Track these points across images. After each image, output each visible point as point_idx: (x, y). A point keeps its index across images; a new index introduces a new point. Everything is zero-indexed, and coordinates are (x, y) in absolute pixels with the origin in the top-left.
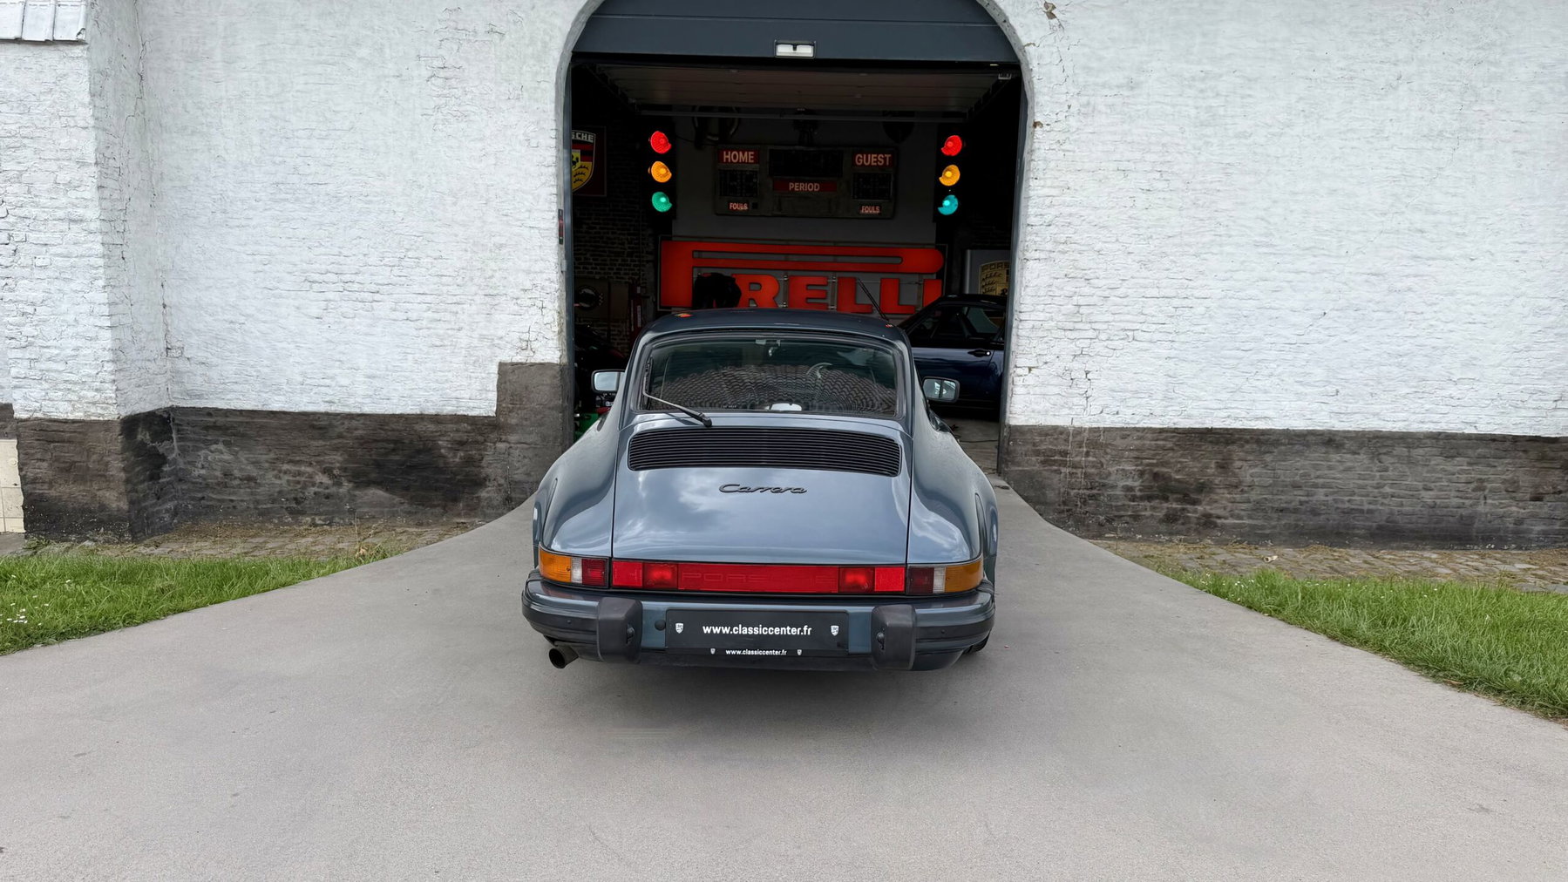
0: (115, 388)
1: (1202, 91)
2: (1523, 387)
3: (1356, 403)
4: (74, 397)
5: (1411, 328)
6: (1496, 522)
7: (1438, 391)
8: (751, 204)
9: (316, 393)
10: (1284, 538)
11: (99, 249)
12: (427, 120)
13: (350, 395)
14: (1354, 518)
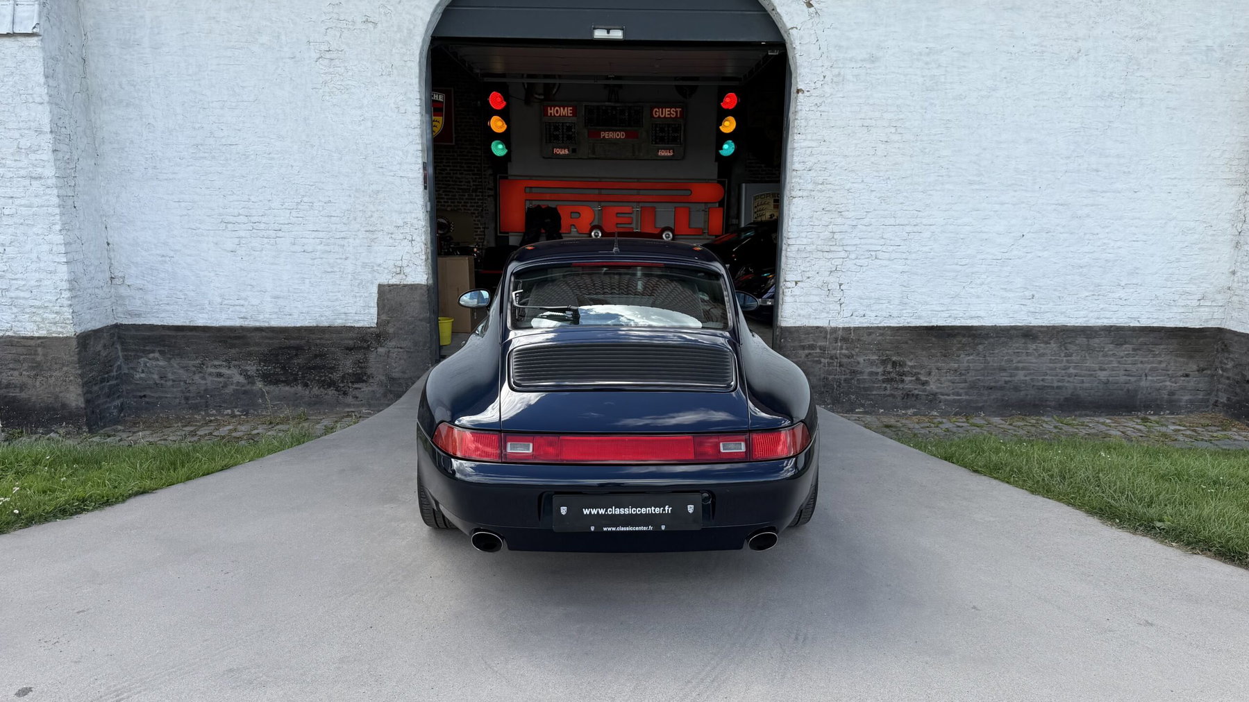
0: (71, 311)
1: (927, 63)
2: (1173, 290)
3: (1047, 304)
4: (38, 319)
5: (1089, 245)
6: (1154, 394)
7: (1110, 294)
8: (570, 149)
9: (232, 311)
10: (993, 410)
11: (55, 200)
12: (317, 92)
13: (259, 313)
14: (1046, 393)
